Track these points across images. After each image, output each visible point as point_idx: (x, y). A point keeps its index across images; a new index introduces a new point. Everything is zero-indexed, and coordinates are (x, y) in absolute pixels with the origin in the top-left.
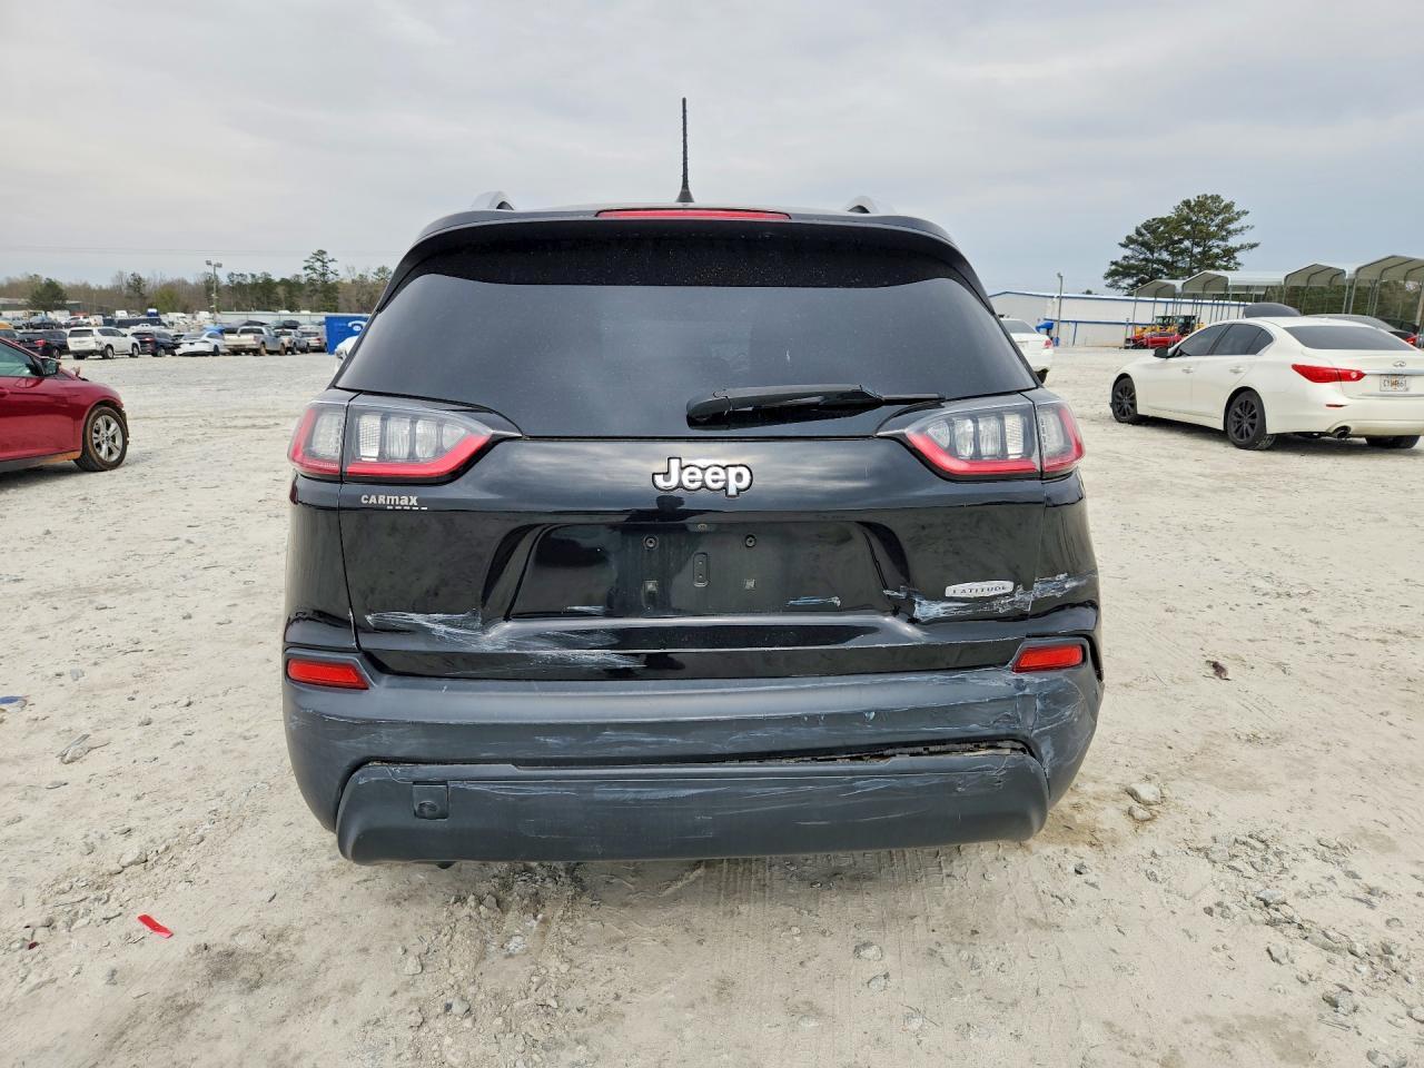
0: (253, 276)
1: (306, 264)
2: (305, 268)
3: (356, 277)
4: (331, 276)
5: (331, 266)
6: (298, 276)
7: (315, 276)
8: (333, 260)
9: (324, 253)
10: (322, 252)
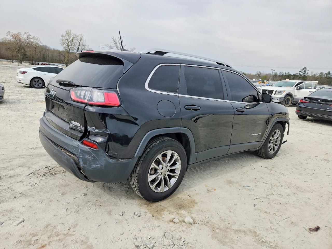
0: (286, 73)
1: (300, 71)
2: (300, 72)
3: (313, 75)
4: (306, 74)
5: (307, 72)
6: (297, 74)
7: (302, 74)
8: (308, 70)
9: (306, 68)
10: (305, 68)
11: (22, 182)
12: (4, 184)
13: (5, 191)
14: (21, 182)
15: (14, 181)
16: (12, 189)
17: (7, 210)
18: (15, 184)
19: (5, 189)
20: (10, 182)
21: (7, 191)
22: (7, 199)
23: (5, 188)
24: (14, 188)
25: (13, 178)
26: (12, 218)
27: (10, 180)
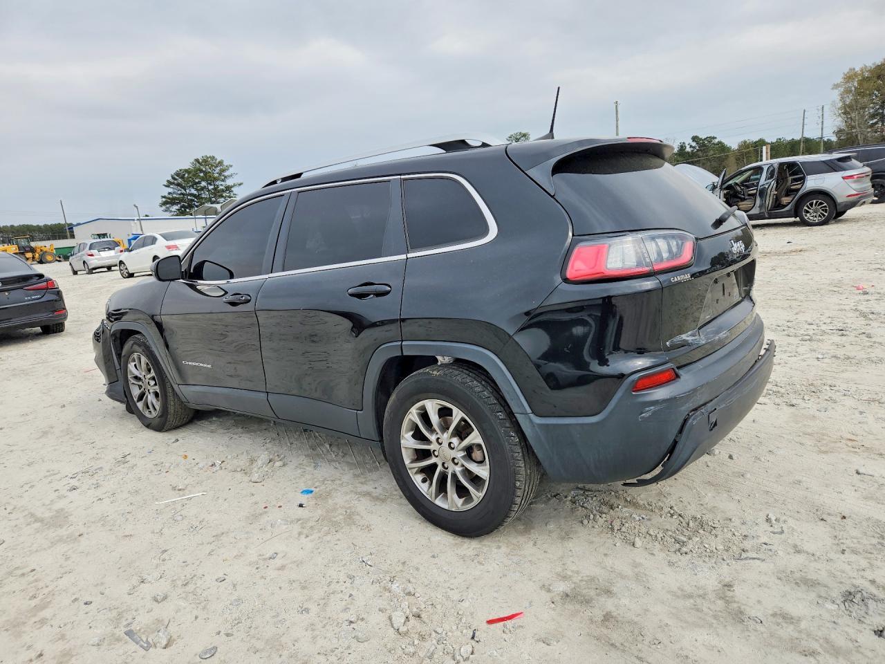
11: (795, 546)
12: (847, 568)
13: (858, 546)
14: (798, 551)
15: (813, 564)
16: (837, 542)
17: (878, 503)
18: (818, 554)
19: (855, 552)
20: (828, 567)
21: (852, 545)
22: (865, 524)
23: (853, 558)
24: (829, 541)
25: (809, 577)
26: (876, 485)
27: (823, 576)
